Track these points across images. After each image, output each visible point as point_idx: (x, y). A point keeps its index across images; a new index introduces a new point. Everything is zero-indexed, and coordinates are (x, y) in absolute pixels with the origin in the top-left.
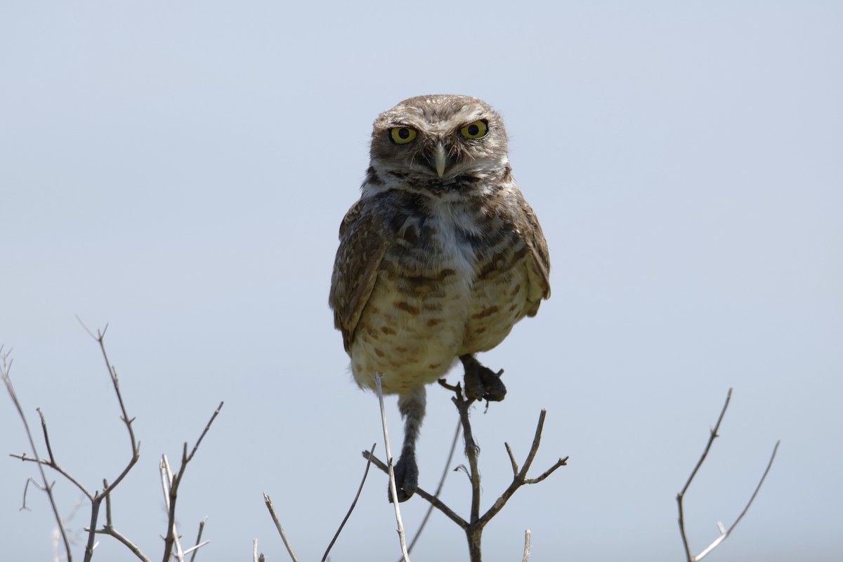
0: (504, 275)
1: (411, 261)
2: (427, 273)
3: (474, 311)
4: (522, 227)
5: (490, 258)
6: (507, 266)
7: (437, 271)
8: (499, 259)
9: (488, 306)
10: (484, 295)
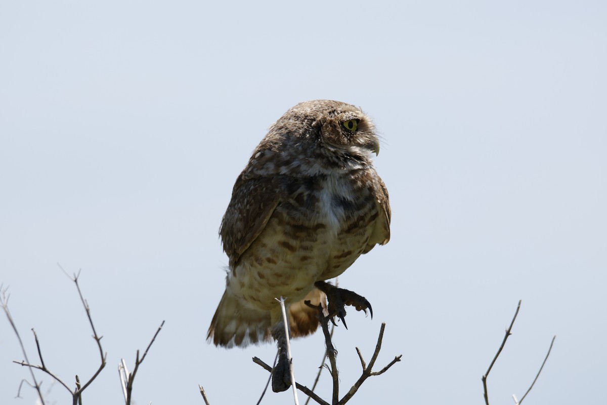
0: (361, 231)
1: (297, 215)
2: (307, 224)
3: (336, 253)
4: (381, 198)
5: (356, 218)
6: (364, 225)
7: (313, 223)
8: (361, 220)
9: (346, 251)
10: (345, 243)
